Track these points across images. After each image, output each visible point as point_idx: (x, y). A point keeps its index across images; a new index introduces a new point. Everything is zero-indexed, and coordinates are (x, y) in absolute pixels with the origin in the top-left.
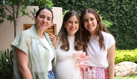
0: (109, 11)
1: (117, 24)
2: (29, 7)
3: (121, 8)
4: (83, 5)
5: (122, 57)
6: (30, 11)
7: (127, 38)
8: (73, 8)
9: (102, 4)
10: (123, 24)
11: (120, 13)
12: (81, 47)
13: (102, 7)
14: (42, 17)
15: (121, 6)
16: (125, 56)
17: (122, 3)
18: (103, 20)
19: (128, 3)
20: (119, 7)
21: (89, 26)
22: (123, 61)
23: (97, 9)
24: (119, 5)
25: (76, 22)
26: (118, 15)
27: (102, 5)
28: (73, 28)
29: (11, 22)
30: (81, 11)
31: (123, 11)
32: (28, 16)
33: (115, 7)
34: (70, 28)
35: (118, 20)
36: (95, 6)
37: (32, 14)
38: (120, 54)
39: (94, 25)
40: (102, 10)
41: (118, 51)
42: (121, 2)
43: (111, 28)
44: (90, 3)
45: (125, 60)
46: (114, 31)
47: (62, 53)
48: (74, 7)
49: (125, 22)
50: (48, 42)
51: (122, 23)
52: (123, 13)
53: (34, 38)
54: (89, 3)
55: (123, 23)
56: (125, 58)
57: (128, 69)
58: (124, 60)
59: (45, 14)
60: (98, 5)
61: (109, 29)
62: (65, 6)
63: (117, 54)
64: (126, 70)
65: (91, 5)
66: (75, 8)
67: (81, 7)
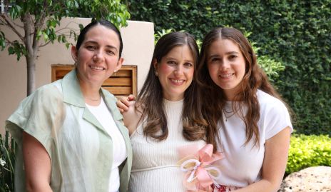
0: (277, 33)
1: (296, 67)
2: (66, 21)
3: (308, 27)
4: (208, 16)
5: (309, 154)
6: (69, 30)
7: (322, 106)
8: (182, 24)
9: (257, 14)
10: (311, 69)
11: (304, 39)
12: (201, 131)
13: (259, 22)
14: (91, 47)
15: (306, 21)
16: (317, 151)
17: (311, 13)
18: (259, 56)
19: (325, 12)
20: (302, 24)
21: (222, 74)
22: (310, 163)
23: (244, 28)
24: (303, 18)
25: (186, 64)
26: (299, 43)
27: (258, 16)
28: (178, 79)
29: (18, 59)
30: (203, 31)
31: (312, 34)
32: (65, 44)
33: (292, 24)
34: (170, 79)
35: (299, 57)
36: (240, 19)
37: (74, 38)
38: (302, 146)
39: (236, 74)
40: (256, 31)
41: (299, 139)
42: (308, 11)
43: (280, 78)
44: (228, 12)
45: (316, 162)
46: (289, 84)
47: (149, 147)
48: (186, 22)
49: (317, 63)
50: (113, 115)
51: (309, 64)
52: (314, 38)
53: (70, 104)
54: (225, 12)
55: (311, 66)
56: (316, 156)
57: (325, 188)
58: (314, 162)
59: (99, 39)
60: (248, 18)
61: (276, 81)
62: (163, 19)
63: (296, 146)
64: (319, 190)
65: (228, 17)
66: (187, 24)
67: (203, 22)
